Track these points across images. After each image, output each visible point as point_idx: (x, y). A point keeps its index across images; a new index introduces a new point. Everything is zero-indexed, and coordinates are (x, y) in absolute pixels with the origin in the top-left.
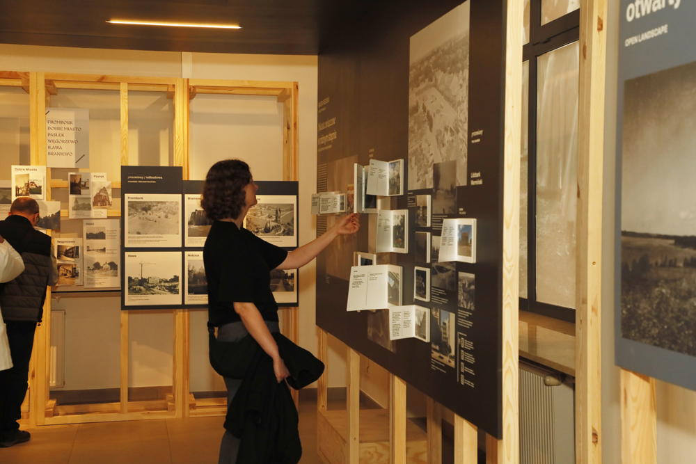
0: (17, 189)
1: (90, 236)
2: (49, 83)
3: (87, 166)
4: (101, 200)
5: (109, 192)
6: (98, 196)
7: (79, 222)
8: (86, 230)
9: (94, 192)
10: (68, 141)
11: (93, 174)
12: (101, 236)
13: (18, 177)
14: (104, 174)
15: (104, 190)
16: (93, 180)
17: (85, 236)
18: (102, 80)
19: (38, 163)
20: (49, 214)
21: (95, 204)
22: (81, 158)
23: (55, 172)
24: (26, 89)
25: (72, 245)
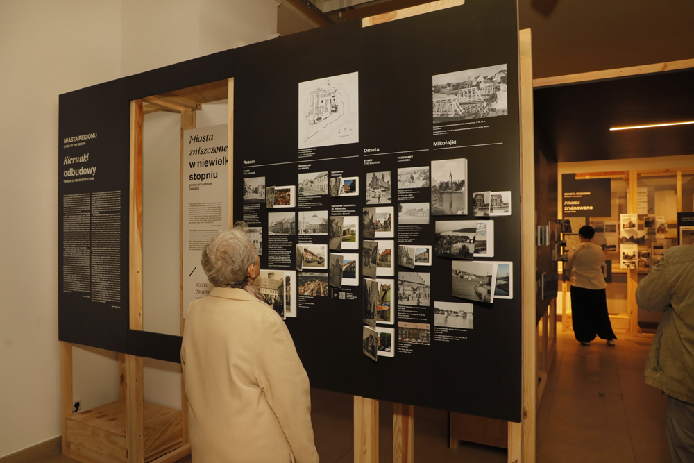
0: (624, 225)
1: (656, 247)
2: (639, 175)
3: (653, 213)
4: (662, 230)
5: (666, 226)
6: (660, 228)
7: (650, 241)
8: (653, 244)
9: (657, 226)
10: (643, 202)
11: (657, 217)
12: (661, 247)
13: (624, 220)
14: (663, 217)
15: (663, 225)
16: (657, 220)
17: (652, 247)
18: (667, 171)
19: (633, 213)
20: (639, 237)
21: (658, 232)
22: (651, 209)
23: (640, 217)
24: (627, 180)
25: (645, 252)
